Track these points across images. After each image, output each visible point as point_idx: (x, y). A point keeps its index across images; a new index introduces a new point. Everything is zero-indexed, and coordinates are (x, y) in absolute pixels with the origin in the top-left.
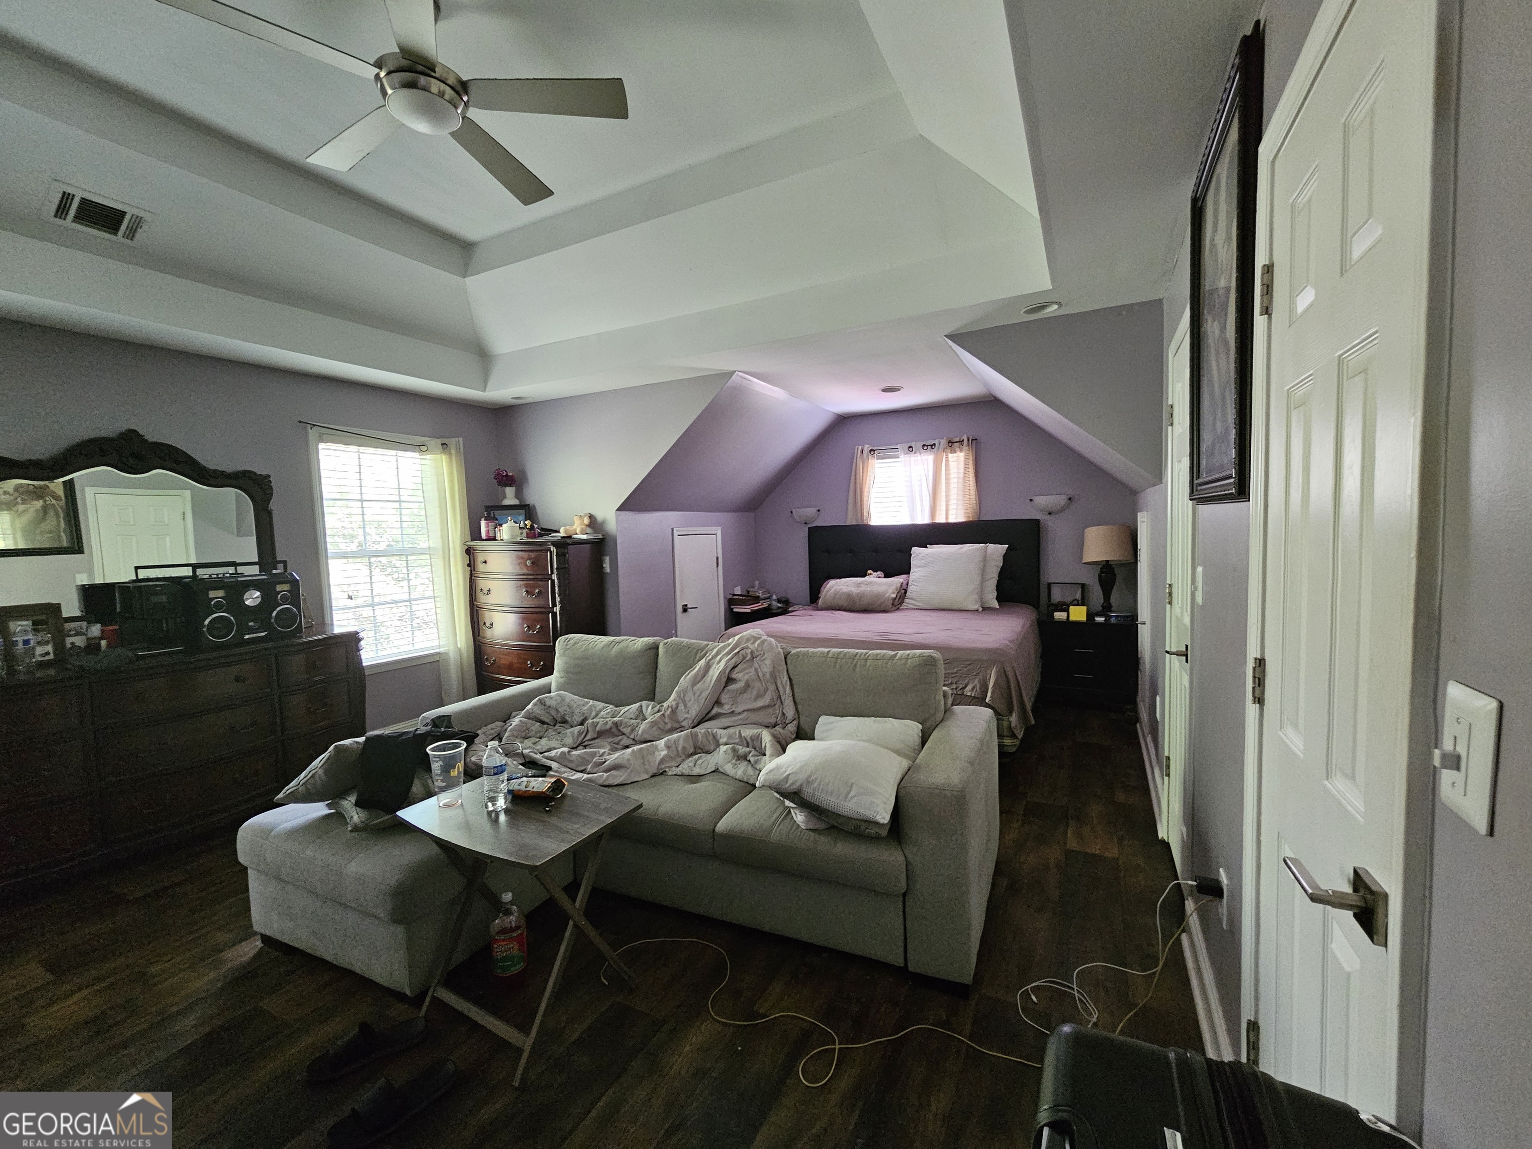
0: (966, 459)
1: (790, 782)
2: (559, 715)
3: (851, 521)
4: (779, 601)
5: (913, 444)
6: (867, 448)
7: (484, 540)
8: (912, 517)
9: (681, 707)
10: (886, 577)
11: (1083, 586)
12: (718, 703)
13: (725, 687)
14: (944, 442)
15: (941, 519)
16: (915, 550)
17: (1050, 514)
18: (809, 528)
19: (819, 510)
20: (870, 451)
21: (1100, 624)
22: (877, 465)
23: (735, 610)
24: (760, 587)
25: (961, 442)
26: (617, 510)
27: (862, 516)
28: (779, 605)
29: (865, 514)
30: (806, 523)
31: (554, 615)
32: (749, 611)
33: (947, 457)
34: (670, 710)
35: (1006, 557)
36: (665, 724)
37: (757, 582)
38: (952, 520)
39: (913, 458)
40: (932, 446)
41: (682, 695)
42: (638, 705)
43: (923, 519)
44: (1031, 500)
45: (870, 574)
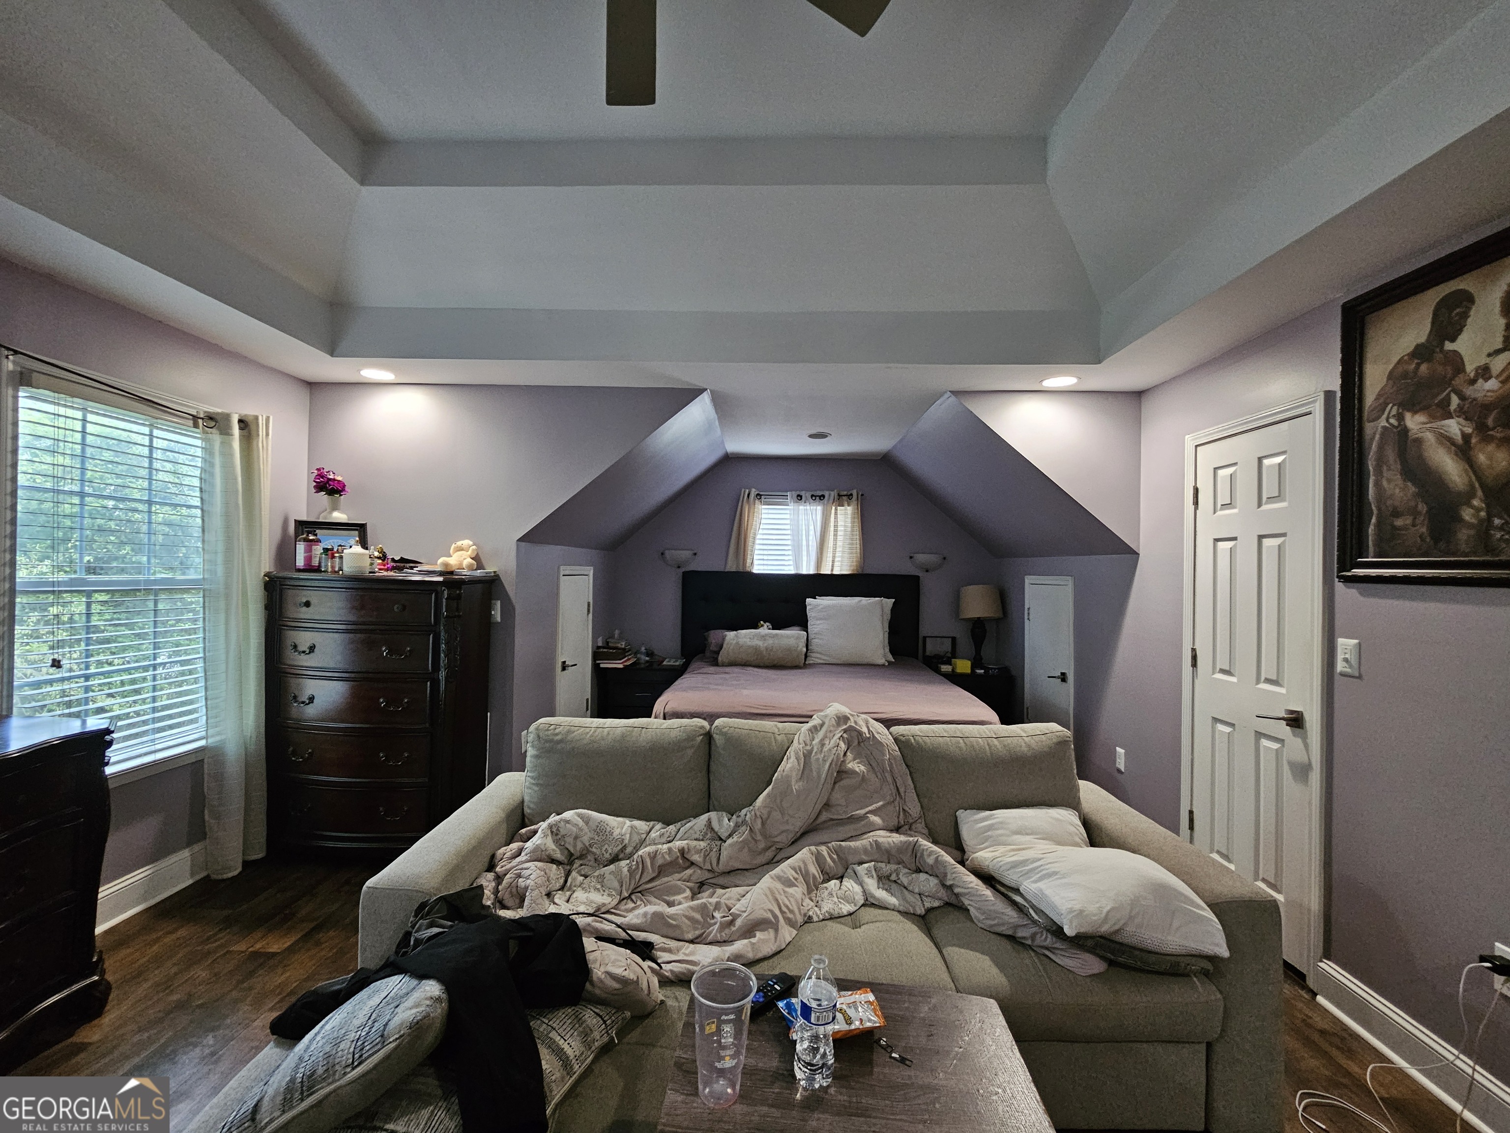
0: (853, 514)
2: (579, 846)
3: (731, 567)
4: (648, 655)
5: (803, 493)
6: (754, 492)
7: (299, 570)
8: (797, 565)
9: (776, 815)
10: (773, 629)
11: (954, 639)
12: (827, 805)
14: (834, 494)
15: (826, 570)
16: (808, 600)
17: (927, 571)
18: (685, 573)
19: (695, 554)
20: (758, 495)
21: (980, 675)
22: (764, 511)
23: (602, 666)
24: (621, 638)
25: (850, 496)
26: (518, 540)
27: (745, 560)
28: (647, 658)
29: (749, 561)
30: (679, 567)
31: (435, 683)
32: (621, 666)
33: (836, 510)
34: (759, 821)
35: (893, 610)
36: (756, 841)
37: (617, 632)
38: (837, 571)
39: (801, 507)
40: (820, 497)
42: (705, 817)
43: (807, 568)
44: (911, 557)
45: (762, 626)
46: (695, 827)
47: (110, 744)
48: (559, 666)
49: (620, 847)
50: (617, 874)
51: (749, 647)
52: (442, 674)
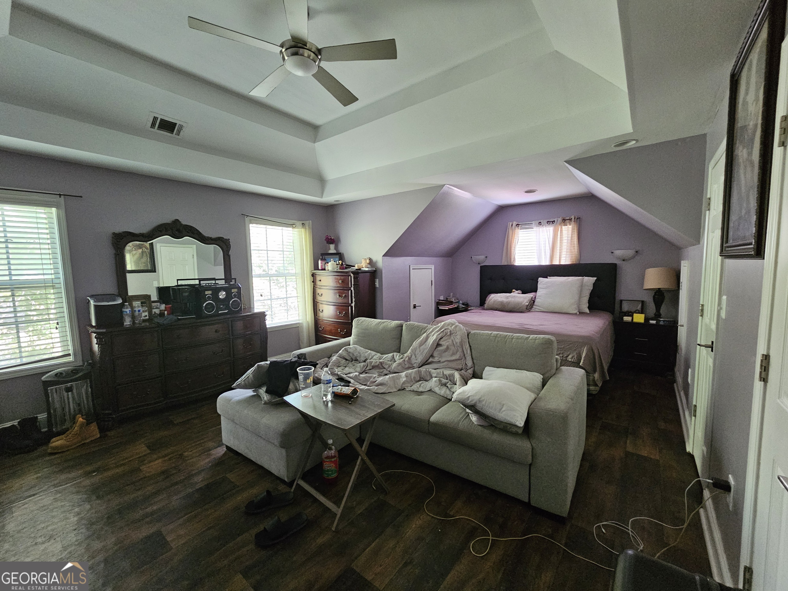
0: (573, 229)
1: (470, 400)
2: (354, 357)
3: (504, 263)
4: (463, 304)
5: (542, 221)
6: (515, 223)
7: (320, 270)
8: (539, 261)
9: (413, 357)
10: (522, 294)
11: (643, 302)
12: (432, 356)
13: (435, 348)
14: (560, 219)
15: (556, 262)
16: (540, 279)
17: (624, 260)
18: (481, 267)
19: (486, 257)
20: (517, 225)
21: (653, 325)
22: (520, 233)
23: (440, 308)
24: (453, 297)
25: (570, 220)
26: (383, 256)
27: (510, 259)
28: (463, 306)
29: (512, 259)
30: (479, 264)
31: (352, 307)
32: (447, 309)
33: (561, 228)
34: (408, 358)
35: (594, 284)
36: (405, 365)
37: (452, 294)
38: (563, 263)
39: (541, 229)
40: (553, 222)
41: (414, 352)
42: (392, 354)
43: (545, 262)
44: (612, 253)
45: (514, 292)
46: (388, 357)
47: (266, 316)
48: (412, 306)
49: (365, 359)
50: (360, 366)
51: (499, 302)
52: (353, 305)
